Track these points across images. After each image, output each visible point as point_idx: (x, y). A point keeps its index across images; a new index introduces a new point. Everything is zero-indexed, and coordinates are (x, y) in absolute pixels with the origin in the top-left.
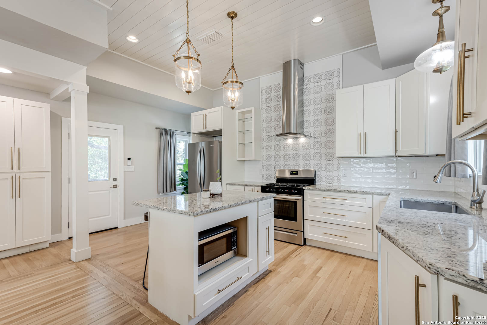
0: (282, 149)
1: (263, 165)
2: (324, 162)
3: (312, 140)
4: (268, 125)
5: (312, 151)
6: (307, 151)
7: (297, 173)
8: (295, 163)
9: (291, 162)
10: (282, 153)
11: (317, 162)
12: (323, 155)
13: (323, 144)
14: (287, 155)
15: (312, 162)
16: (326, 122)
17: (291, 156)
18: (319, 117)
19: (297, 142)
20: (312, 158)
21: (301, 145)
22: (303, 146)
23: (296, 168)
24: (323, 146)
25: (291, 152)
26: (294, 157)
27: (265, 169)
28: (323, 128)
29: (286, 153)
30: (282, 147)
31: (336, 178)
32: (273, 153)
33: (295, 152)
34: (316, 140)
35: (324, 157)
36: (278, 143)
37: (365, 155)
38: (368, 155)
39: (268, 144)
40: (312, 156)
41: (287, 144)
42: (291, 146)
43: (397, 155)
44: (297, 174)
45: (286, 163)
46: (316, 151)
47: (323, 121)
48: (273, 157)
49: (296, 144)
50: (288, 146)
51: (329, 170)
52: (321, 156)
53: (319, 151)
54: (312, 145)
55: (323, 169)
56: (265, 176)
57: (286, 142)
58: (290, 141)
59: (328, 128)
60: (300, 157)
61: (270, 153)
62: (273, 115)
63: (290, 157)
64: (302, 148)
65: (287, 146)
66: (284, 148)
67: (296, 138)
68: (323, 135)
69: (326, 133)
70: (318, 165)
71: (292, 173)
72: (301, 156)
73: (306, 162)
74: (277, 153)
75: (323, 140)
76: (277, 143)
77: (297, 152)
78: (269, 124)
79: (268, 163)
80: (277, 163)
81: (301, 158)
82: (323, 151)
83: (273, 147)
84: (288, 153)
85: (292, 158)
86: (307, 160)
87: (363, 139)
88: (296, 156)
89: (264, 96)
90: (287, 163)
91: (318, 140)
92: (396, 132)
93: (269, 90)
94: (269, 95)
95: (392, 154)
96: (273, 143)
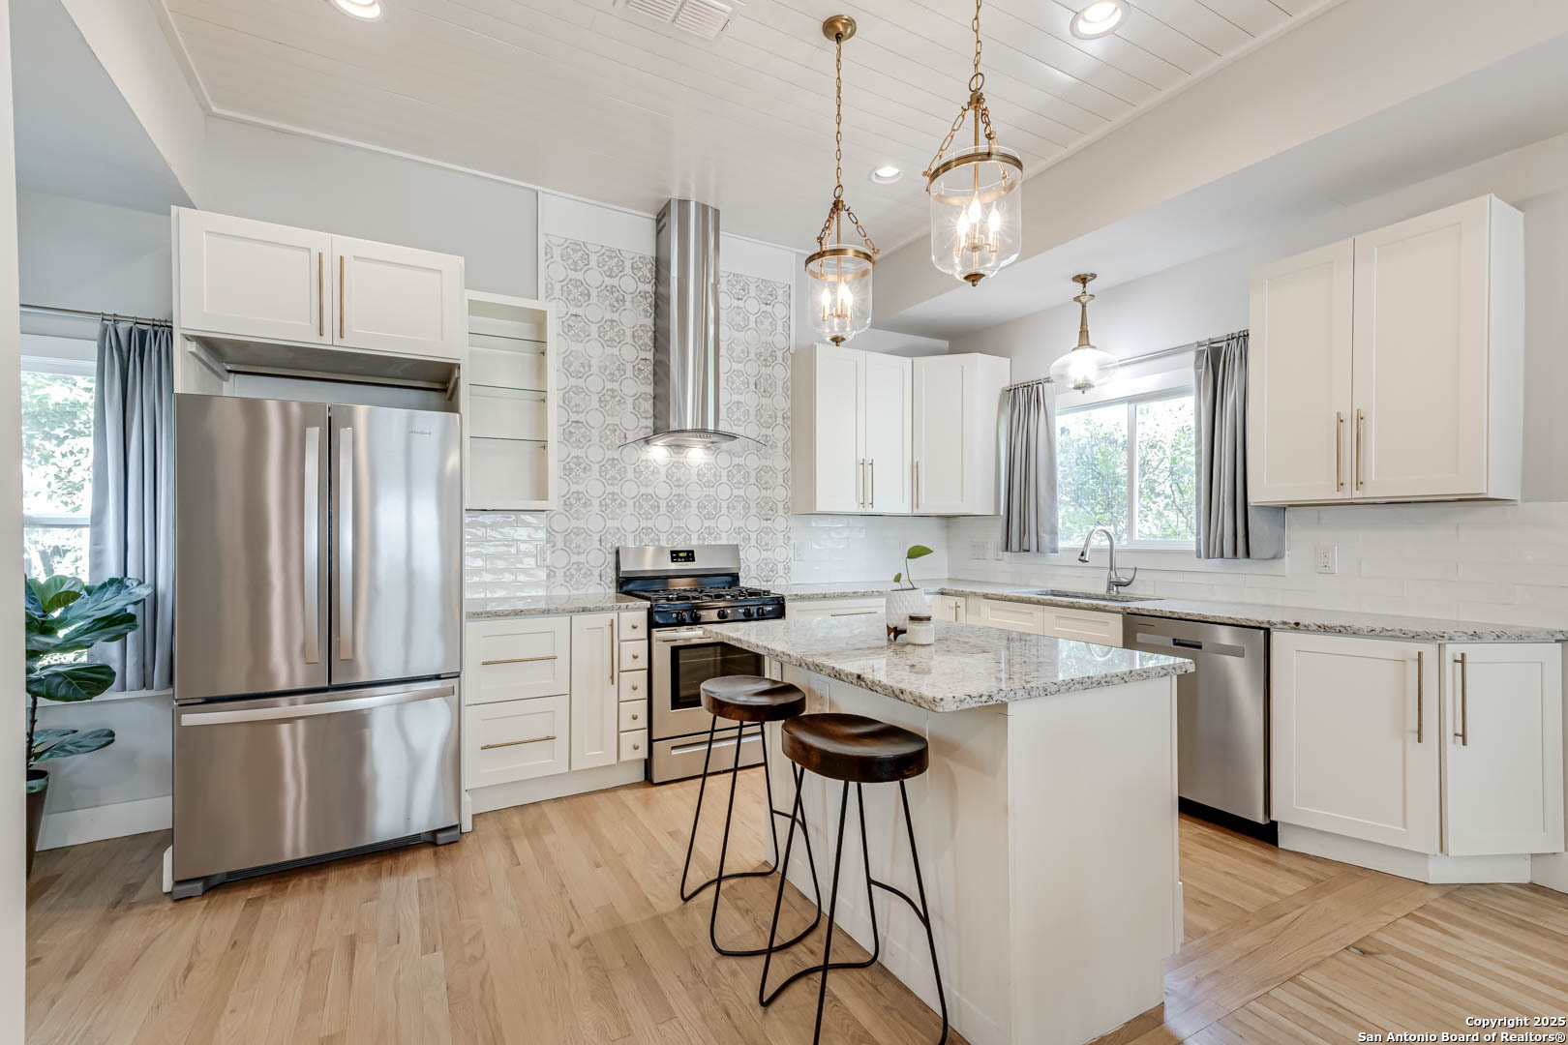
0: (630, 475)
1: (551, 533)
2: (754, 524)
3: (724, 461)
4: (573, 382)
5: (724, 491)
6: (711, 492)
7: (690, 556)
8: (676, 523)
9: (662, 523)
10: (630, 490)
11: (737, 524)
12: (753, 504)
13: (753, 474)
14: (647, 497)
15: (724, 524)
16: (758, 414)
17: (663, 504)
18: (740, 398)
19: (681, 458)
20: (724, 511)
21: (694, 472)
22: (698, 475)
23: (683, 543)
24: (753, 480)
25: (663, 491)
26: (670, 507)
27: (560, 544)
29: (643, 490)
30: (631, 470)
31: (781, 566)
32: (594, 487)
33: (676, 491)
34: (736, 461)
35: (753, 510)
36: (616, 454)
37: (870, 510)
38: (875, 509)
39: (574, 452)
40: (724, 505)
41: (647, 460)
42: (663, 470)
43: (916, 512)
44: (694, 560)
45: (644, 523)
46: (736, 492)
47: (752, 412)
48: (596, 502)
49: (679, 465)
50: (651, 469)
51: (767, 544)
52: (747, 508)
53: (741, 492)
54: (724, 473)
55: (753, 542)
56: (560, 573)
57: (643, 456)
58: (658, 452)
59: (764, 431)
60: (690, 506)
61: (581, 488)
62: (595, 351)
63: (659, 507)
64: (694, 478)
65: (647, 468)
66: (638, 473)
67: (679, 446)
69: (758, 446)
70: (739, 531)
71: (675, 555)
72: (694, 504)
73: (707, 523)
74: (610, 489)
75: (752, 462)
76: (609, 454)
77: (681, 490)
78: (580, 382)
79: (574, 523)
80: (610, 524)
81: (694, 509)
82: (753, 493)
83: (596, 467)
84: (650, 490)
85: (663, 509)
86: (709, 517)
87: (866, 473)
88: (677, 502)
89: (559, 271)
90: (650, 524)
91: (741, 461)
92: (915, 467)
93: (578, 254)
94: (579, 276)
95: (906, 510)
96: (595, 454)
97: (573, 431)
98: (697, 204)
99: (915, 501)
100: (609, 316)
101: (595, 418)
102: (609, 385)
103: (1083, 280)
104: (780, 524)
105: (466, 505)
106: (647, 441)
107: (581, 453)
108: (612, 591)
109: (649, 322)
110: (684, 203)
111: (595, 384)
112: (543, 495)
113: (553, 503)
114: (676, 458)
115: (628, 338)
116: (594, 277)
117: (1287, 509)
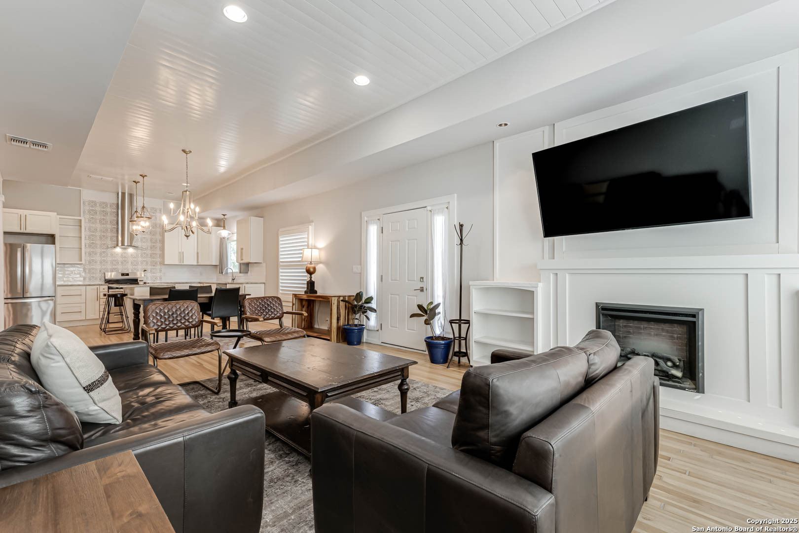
0: (109, 255)
1: (84, 269)
2: (149, 267)
3: (139, 252)
4: (90, 233)
5: (140, 259)
6: (136, 259)
7: (128, 275)
8: (123, 267)
10: (109, 259)
11: (144, 267)
14: (115, 261)
16: (151, 240)
20: (140, 264)
21: (130, 254)
23: (126, 272)
24: (149, 256)
25: (120, 259)
26: (122, 263)
27: (87, 272)
28: (149, 244)
29: (113, 259)
31: (158, 277)
32: (98, 258)
33: (124, 259)
34: (143, 252)
35: (149, 263)
36: (105, 250)
37: (182, 264)
38: (184, 264)
40: (140, 262)
42: (120, 254)
43: (198, 264)
45: (113, 267)
46: (144, 259)
48: (99, 262)
49: (125, 253)
50: (116, 254)
51: (154, 272)
52: (147, 263)
53: (146, 259)
54: (140, 255)
56: (87, 278)
57: (113, 251)
58: (118, 250)
59: (153, 244)
61: (94, 258)
62: (98, 226)
63: (118, 263)
64: (130, 256)
66: (112, 255)
67: (124, 248)
68: (149, 248)
69: (151, 248)
71: (123, 275)
73: (133, 267)
74: (103, 259)
75: (149, 252)
76: (103, 250)
77: (126, 259)
78: (94, 233)
79: (92, 267)
81: (130, 263)
82: (149, 259)
83: (98, 254)
84: (116, 259)
85: (120, 263)
86: (135, 265)
87: (181, 255)
88: (124, 262)
89: (87, 208)
90: (115, 267)
91: (144, 252)
92: (198, 253)
93: (93, 204)
94: (93, 208)
95: (196, 264)
96: (98, 250)
97: (92, 245)
98: (128, 193)
99: (198, 262)
100: (103, 217)
101: (98, 242)
102: (103, 234)
103: (224, 215)
104: (158, 267)
105: (58, 262)
106: (115, 247)
107: (94, 250)
108: (103, 283)
109: (115, 219)
110: (123, 194)
111: (98, 234)
112: (81, 261)
113: (83, 262)
114: (124, 251)
115: (109, 223)
116: (98, 209)
117: (250, 264)
